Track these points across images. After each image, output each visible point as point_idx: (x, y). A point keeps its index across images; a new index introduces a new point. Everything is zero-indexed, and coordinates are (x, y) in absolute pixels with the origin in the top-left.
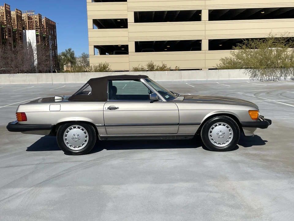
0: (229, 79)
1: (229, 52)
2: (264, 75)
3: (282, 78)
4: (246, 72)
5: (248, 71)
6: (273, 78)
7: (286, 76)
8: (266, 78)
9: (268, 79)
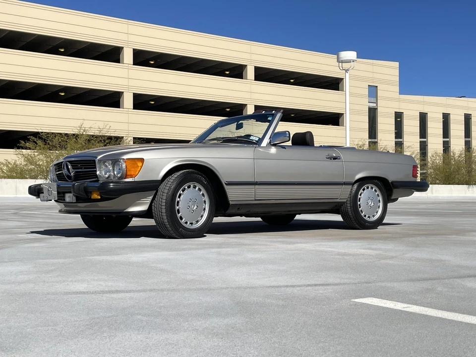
0: (16, 197)
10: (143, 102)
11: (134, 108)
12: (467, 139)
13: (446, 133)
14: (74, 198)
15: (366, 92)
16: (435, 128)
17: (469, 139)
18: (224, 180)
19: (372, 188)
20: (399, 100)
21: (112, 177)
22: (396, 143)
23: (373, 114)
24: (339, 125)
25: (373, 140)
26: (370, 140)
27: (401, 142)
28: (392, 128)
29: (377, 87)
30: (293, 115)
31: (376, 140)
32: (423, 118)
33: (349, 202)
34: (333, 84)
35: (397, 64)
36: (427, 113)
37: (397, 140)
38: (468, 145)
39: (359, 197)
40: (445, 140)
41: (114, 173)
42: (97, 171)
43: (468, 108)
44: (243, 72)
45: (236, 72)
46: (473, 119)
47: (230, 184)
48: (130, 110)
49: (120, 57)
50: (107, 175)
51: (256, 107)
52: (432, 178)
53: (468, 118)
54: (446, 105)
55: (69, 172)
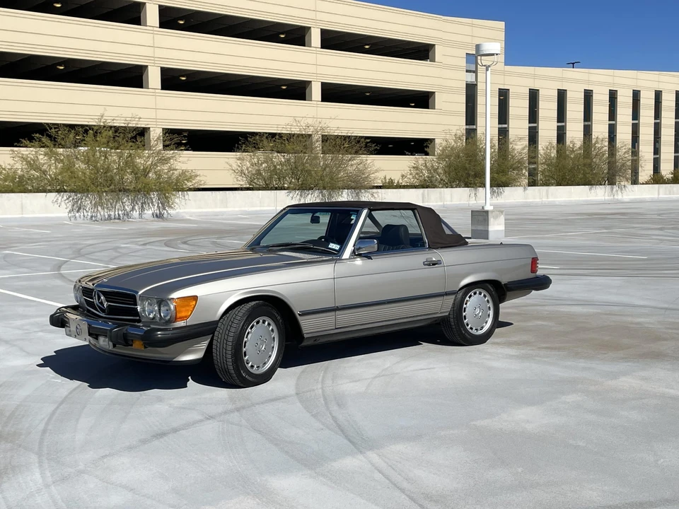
1: (8, 152)
2: (99, 208)
3: (136, 214)
4: (59, 201)
5: (65, 198)
6: (117, 213)
7: (142, 209)
8: (102, 213)
9: (107, 217)
11: (163, 88)
12: (586, 123)
13: (561, 115)
14: (111, 344)
15: (463, 62)
16: (548, 109)
17: (589, 123)
18: (297, 309)
19: (480, 293)
20: (504, 73)
21: (158, 320)
22: (500, 129)
23: (471, 91)
24: (428, 108)
25: (472, 127)
26: (468, 127)
27: (506, 128)
28: (496, 110)
30: (368, 94)
31: (475, 127)
32: (534, 96)
33: (452, 316)
34: (421, 52)
35: (502, 25)
36: (538, 90)
37: (501, 126)
38: (588, 131)
39: (465, 306)
40: (560, 124)
41: (160, 315)
42: (139, 309)
43: (588, 82)
44: (305, 36)
45: (295, 36)
46: (595, 97)
47: (304, 314)
48: (157, 91)
49: (140, 17)
50: (151, 316)
51: (323, 84)
52: (545, 176)
53: (588, 96)
54: (562, 79)
55: (102, 303)
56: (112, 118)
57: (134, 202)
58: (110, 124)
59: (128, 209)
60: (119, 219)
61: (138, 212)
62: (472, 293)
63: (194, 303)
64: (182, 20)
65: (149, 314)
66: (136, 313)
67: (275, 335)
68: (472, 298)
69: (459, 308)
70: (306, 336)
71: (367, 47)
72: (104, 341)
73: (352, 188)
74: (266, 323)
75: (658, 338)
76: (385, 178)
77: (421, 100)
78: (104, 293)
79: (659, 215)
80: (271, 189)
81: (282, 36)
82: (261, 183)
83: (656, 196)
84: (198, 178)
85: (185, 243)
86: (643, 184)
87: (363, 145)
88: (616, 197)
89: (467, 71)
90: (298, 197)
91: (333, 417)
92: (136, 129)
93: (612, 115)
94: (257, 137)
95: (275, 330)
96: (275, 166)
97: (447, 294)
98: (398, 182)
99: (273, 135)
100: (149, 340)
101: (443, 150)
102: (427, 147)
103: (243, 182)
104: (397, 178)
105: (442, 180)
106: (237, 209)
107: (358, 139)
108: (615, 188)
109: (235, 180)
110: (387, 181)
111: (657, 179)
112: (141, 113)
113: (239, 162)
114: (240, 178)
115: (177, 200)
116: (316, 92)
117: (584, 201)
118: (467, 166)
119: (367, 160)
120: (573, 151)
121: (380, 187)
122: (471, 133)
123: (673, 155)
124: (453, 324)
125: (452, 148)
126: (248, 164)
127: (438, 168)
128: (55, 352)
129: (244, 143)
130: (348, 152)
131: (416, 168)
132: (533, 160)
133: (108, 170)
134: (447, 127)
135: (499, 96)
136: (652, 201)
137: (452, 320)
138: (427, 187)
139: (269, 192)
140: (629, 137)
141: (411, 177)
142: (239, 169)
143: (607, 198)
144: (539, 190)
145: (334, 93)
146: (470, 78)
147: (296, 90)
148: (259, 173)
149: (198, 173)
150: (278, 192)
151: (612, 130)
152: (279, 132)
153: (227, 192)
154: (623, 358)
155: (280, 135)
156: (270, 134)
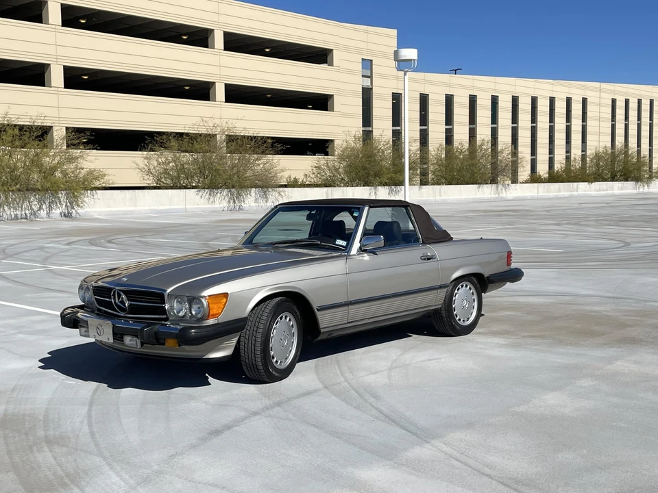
2: (6, 208)
3: (43, 213)
6: (23, 213)
7: (50, 208)
8: (8, 213)
9: (13, 216)
10: (77, 79)
11: (66, 86)
12: (472, 126)
13: (449, 119)
14: (139, 342)
15: (359, 67)
16: (437, 112)
17: (474, 126)
18: (315, 304)
19: (467, 286)
20: (396, 78)
21: (188, 318)
22: (394, 132)
23: (367, 95)
24: (327, 110)
25: (367, 129)
27: (399, 130)
28: (390, 113)
29: (372, 60)
30: (269, 96)
31: (371, 129)
32: (424, 100)
34: (319, 56)
35: (394, 32)
36: (428, 95)
37: (394, 128)
38: (472, 134)
39: (454, 298)
40: (448, 127)
41: (191, 313)
42: (166, 307)
43: (473, 88)
44: (208, 38)
45: (198, 37)
46: (479, 102)
47: (322, 309)
48: (59, 89)
49: (41, 14)
50: (181, 314)
51: (227, 86)
52: (437, 176)
53: (473, 100)
54: (450, 85)
55: (122, 302)
56: (17, 117)
57: (41, 202)
58: (14, 123)
59: (35, 208)
60: (27, 218)
61: (45, 212)
62: (460, 286)
63: (225, 300)
64: (83, 19)
65: (178, 312)
66: (163, 311)
67: (295, 330)
68: (460, 291)
69: (449, 301)
70: (322, 330)
71: (267, 50)
72: (131, 340)
73: (259, 187)
74: (288, 319)
75: (624, 326)
76: (290, 177)
77: (321, 102)
78: (125, 292)
79: (547, 211)
80: (180, 188)
81: (185, 38)
82: (169, 182)
83: (536, 194)
84: (106, 177)
85: (110, 242)
86: (523, 183)
87: (269, 145)
88: (501, 195)
89: (363, 76)
90: (207, 196)
91: (376, 408)
92: (41, 127)
93: (494, 119)
94: (164, 137)
95: (295, 325)
96: (182, 165)
97: (441, 287)
98: (303, 181)
99: (181, 135)
100: (183, 338)
101: (343, 151)
102: (328, 147)
103: (150, 181)
104: (301, 178)
105: (342, 179)
106: (146, 208)
107: (264, 140)
108: (500, 187)
109: (142, 179)
110: (292, 179)
111: (534, 178)
112: (46, 112)
113: (146, 161)
114: (146, 177)
115: (86, 199)
116: (220, 92)
117: (473, 199)
118: (367, 166)
119: (273, 160)
120: (461, 152)
121: (285, 186)
122: (367, 135)
123: (548, 156)
124: (444, 316)
125: (353, 149)
126: (156, 164)
127: (339, 168)
128: (48, 353)
129: (151, 142)
130: (255, 152)
131: (318, 168)
132: (424, 161)
133: (15, 168)
134: (346, 129)
135: (393, 100)
136: (532, 199)
137: (443, 312)
138: (330, 186)
139: (179, 190)
140: (510, 140)
141: (313, 176)
142: (146, 168)
143: (493, 196)
144: (433, 188)
145: (237, 94)
146: (367, 82)
147: (200, 91)
148: (166, 172)
149: (107, 172)
150: (187, 190)
151: (494, 133)
152: (186, 132)
153: (137, 191)
154: (606, 344)
155: (187, 134)
156: (177, 133)
